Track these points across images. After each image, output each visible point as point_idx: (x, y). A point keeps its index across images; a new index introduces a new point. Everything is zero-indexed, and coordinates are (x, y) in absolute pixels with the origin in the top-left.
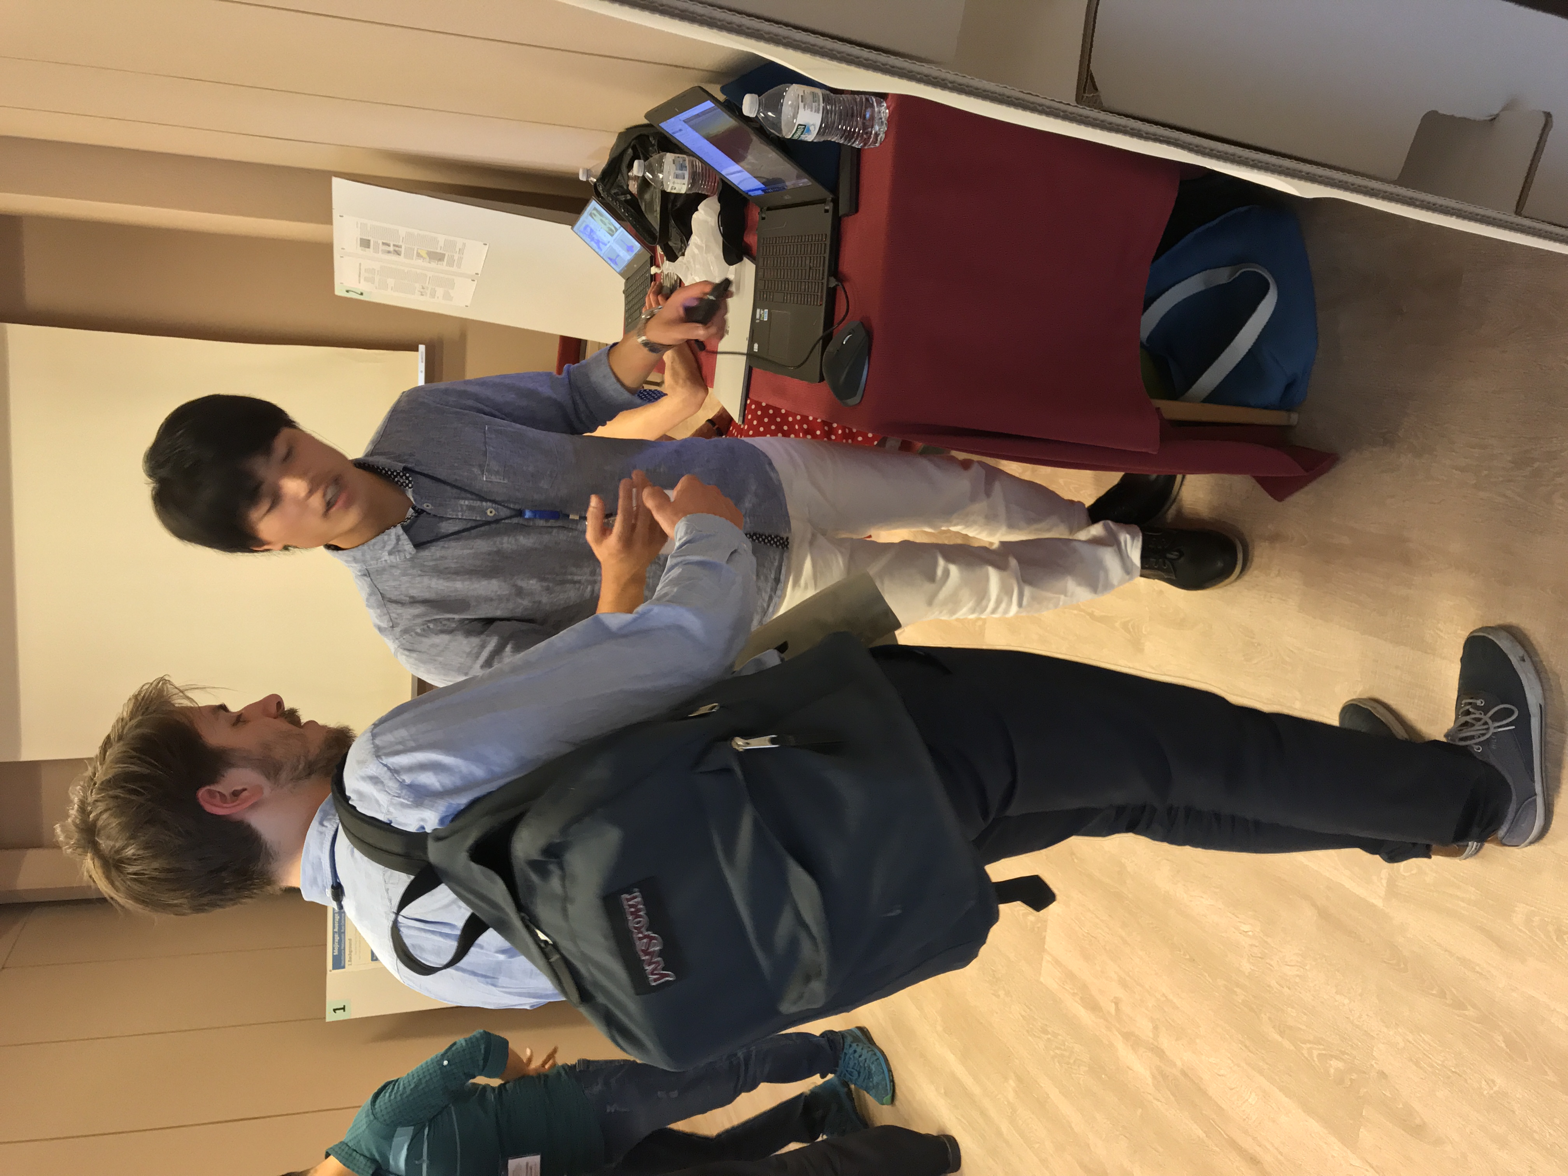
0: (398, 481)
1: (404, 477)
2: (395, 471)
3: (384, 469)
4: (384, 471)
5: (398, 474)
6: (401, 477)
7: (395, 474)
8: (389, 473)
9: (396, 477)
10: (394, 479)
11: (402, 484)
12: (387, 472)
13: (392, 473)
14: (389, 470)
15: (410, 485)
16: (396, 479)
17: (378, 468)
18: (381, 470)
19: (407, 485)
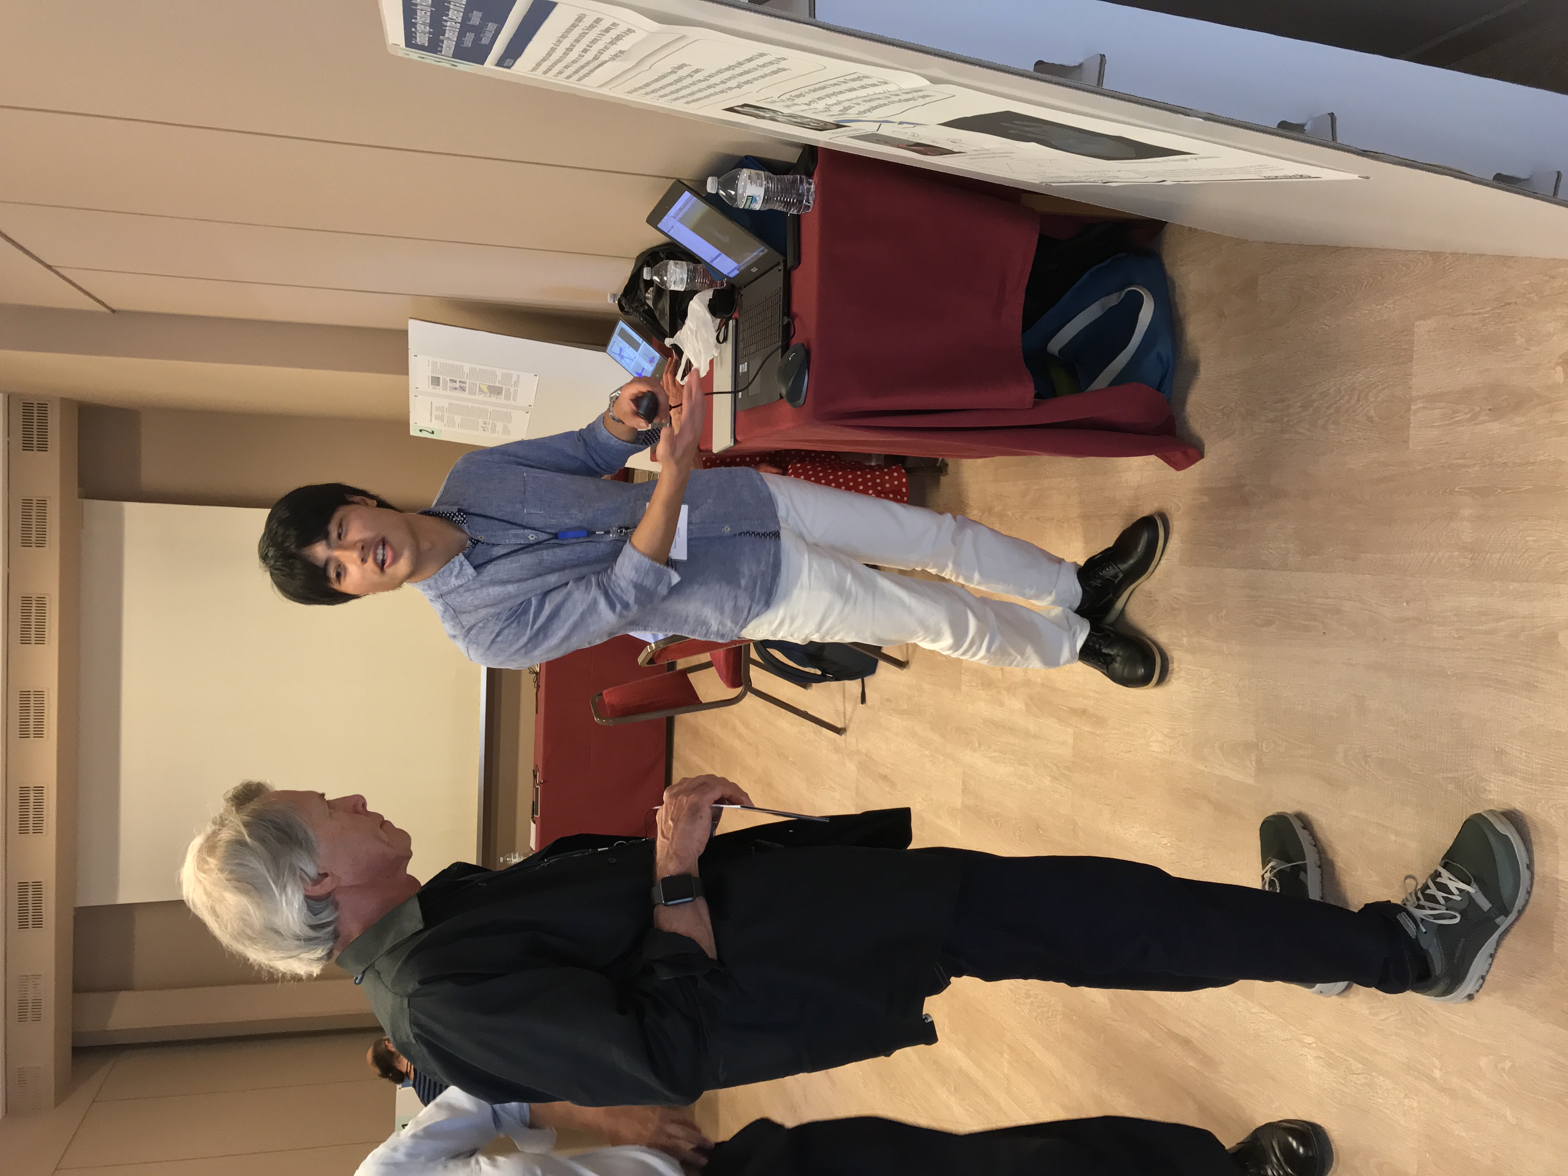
0: (456, 520)
1: (460, 516)
2: (452, 512)
3: (443, 513)
4: (444, 515)
5: (455, 514)
6: (457, 516)
7: (452, 515)
8: (448, 515)
9: (453, 517)
10: (452, 519)
11: (459, 521)
12: (446, 515)
13: (450, 514)
14: (447, 512)
15: (465, 521)
16: (454, 519)
17: (439, 513)
18: (442, 514)
19: (463, 522)
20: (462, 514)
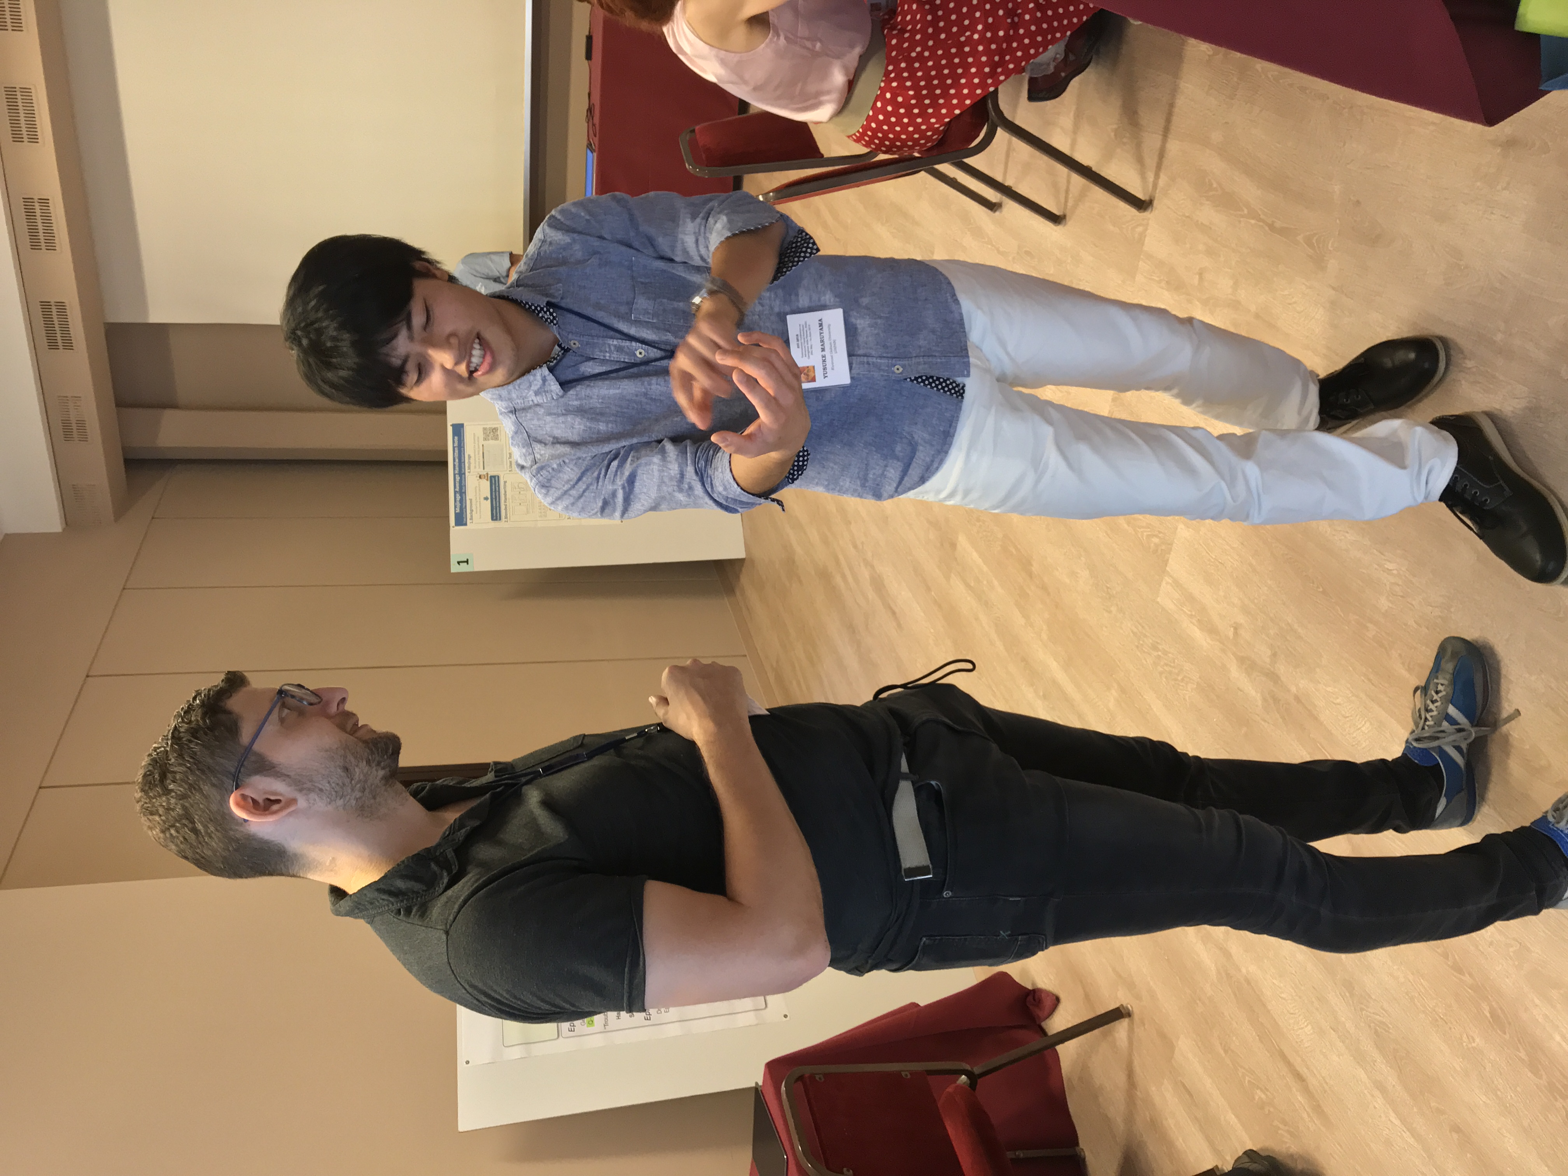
19: (552, 321)
20: (551, 310)
